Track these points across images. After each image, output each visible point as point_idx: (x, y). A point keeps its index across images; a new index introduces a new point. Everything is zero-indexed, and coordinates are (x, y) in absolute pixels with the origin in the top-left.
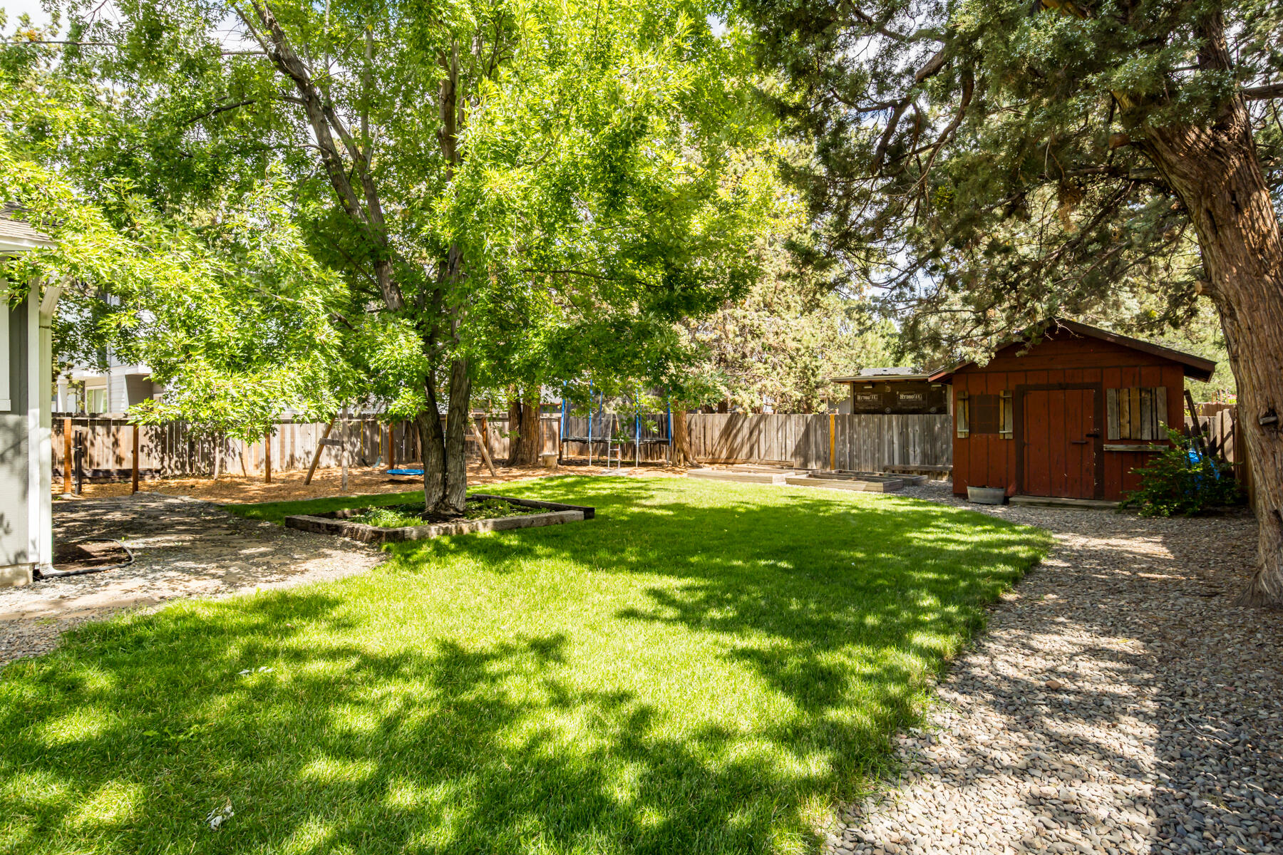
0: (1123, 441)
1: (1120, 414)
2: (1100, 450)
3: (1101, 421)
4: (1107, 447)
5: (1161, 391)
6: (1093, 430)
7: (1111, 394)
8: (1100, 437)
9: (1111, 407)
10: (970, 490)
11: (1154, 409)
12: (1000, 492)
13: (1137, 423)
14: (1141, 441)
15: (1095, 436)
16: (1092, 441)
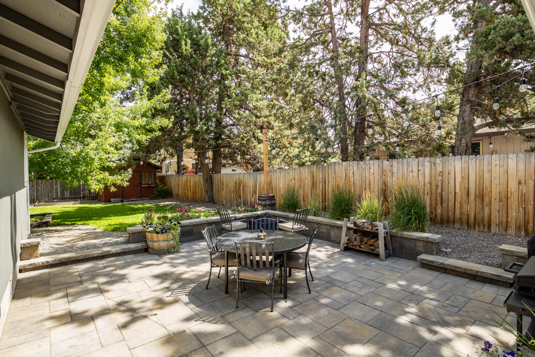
0: (146, 184)
1: (145, 178)
2: (141, 187)
3: (141, 180)
4: (143, 186)
5: (152, 173)
6: (139, 182)
7: (143, 173)
8: (141, 184)
9: (143, 176)
10: (112, 200)
11: (151, 177)
12: (120, 199)
13: (148, 180)
14: (149, 184)
15: (140, 183)
16: (139, 185)
